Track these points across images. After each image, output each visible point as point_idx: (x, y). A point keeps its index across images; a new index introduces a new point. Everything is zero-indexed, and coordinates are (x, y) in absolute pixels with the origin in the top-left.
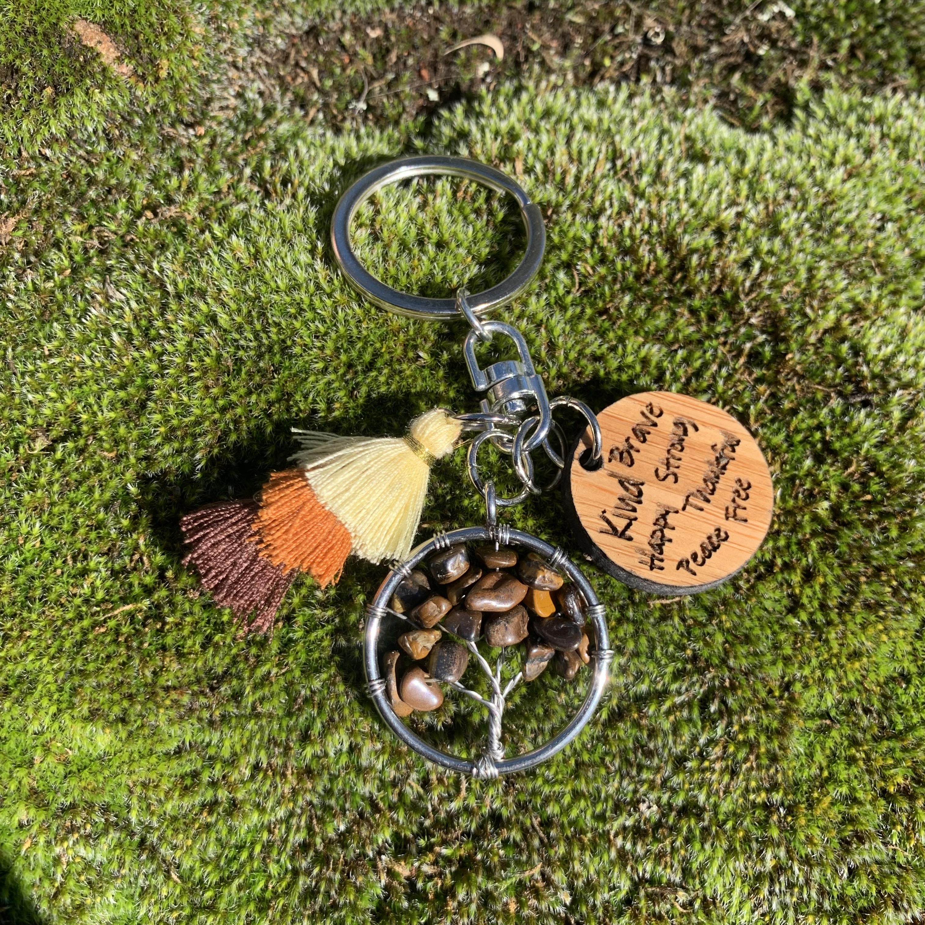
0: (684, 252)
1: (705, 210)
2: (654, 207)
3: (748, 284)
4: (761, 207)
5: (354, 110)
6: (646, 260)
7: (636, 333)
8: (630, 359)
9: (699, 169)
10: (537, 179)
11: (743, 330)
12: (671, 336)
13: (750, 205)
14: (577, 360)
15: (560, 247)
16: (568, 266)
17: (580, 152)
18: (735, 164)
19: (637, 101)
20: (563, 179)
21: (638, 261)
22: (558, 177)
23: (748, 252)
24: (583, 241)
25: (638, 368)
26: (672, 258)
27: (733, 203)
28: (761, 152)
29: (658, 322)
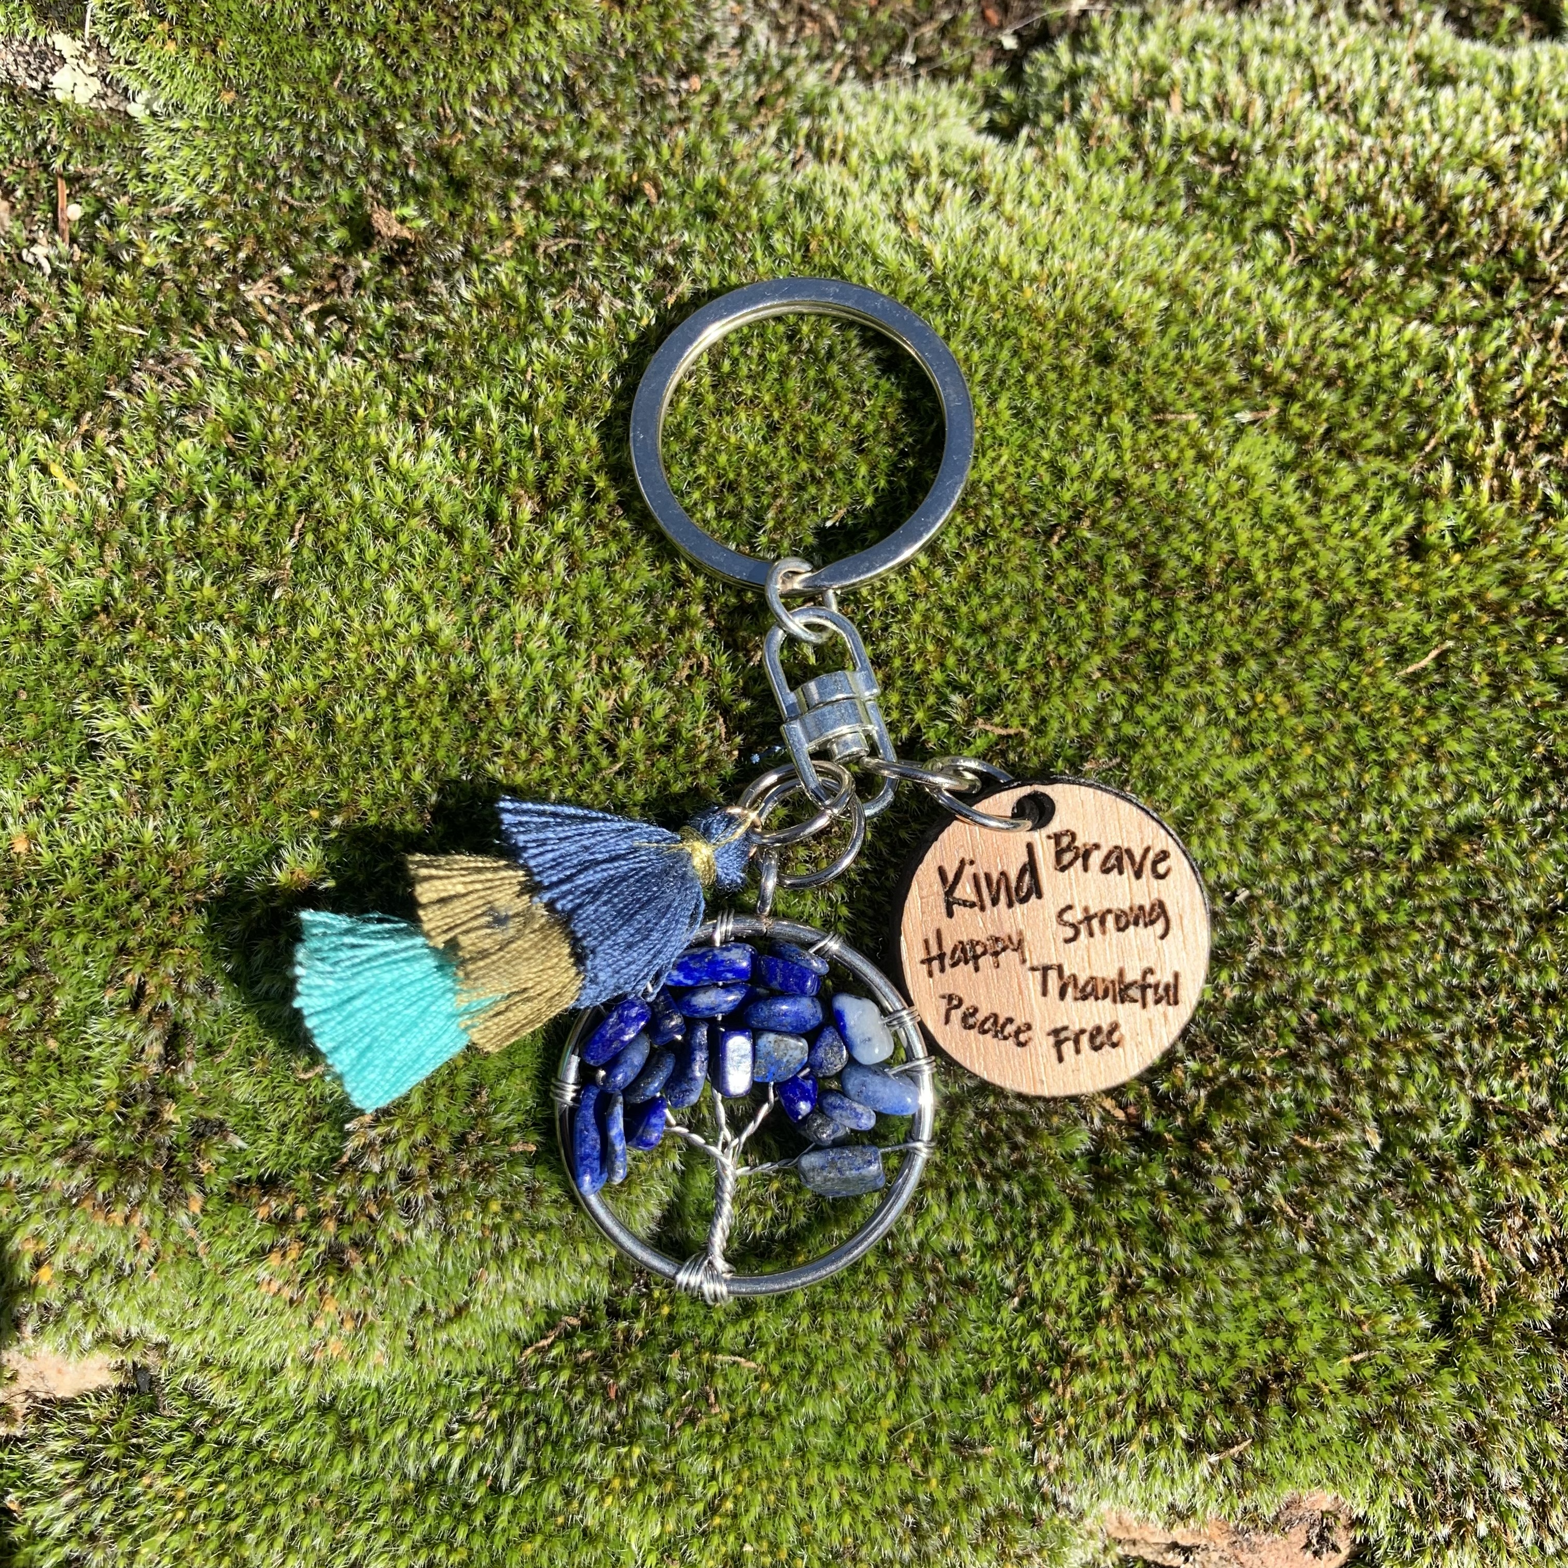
0: (1445, 201)
1: (1468, 140)
2: (1387, 142)
3: (1547, 236)
4: (1550, 135)
5: (898, 64)
6: (1392, 210)
7: (1392, 310)
8: (1388, 346)
9: (1445, 95)
10: (1206, 118)
11: (1547, 304)
12: (1444, 312)
13: (1531, 134)
14: (1313, 348)
15: (1257, 202)
16: (1278, 226)
17: (1263, 84)
18: (1497, 85)
19: (1332, 15)
20: (1245, 116)
21: (1378, 213)
22: (1238, 113)
23: (1542, 193)
24: (1293, 192)
25: (1404, 355)
26: (1429, 209)
27: (1507, 131)
28: (1534, 67)
29: (1422, 295)
